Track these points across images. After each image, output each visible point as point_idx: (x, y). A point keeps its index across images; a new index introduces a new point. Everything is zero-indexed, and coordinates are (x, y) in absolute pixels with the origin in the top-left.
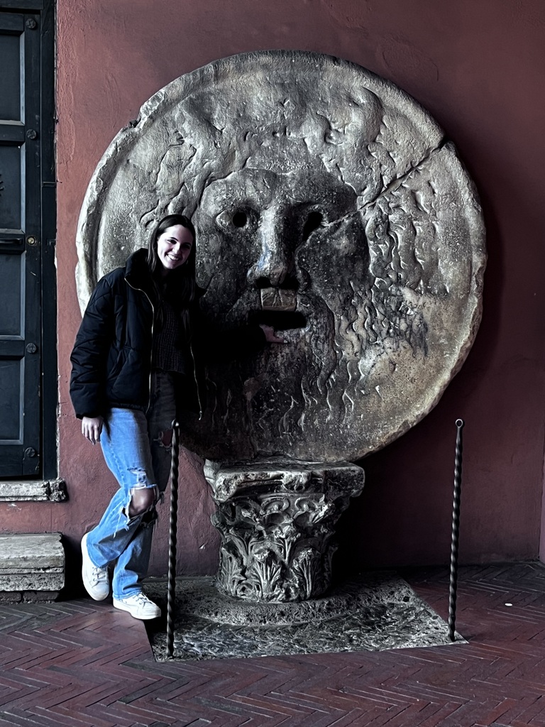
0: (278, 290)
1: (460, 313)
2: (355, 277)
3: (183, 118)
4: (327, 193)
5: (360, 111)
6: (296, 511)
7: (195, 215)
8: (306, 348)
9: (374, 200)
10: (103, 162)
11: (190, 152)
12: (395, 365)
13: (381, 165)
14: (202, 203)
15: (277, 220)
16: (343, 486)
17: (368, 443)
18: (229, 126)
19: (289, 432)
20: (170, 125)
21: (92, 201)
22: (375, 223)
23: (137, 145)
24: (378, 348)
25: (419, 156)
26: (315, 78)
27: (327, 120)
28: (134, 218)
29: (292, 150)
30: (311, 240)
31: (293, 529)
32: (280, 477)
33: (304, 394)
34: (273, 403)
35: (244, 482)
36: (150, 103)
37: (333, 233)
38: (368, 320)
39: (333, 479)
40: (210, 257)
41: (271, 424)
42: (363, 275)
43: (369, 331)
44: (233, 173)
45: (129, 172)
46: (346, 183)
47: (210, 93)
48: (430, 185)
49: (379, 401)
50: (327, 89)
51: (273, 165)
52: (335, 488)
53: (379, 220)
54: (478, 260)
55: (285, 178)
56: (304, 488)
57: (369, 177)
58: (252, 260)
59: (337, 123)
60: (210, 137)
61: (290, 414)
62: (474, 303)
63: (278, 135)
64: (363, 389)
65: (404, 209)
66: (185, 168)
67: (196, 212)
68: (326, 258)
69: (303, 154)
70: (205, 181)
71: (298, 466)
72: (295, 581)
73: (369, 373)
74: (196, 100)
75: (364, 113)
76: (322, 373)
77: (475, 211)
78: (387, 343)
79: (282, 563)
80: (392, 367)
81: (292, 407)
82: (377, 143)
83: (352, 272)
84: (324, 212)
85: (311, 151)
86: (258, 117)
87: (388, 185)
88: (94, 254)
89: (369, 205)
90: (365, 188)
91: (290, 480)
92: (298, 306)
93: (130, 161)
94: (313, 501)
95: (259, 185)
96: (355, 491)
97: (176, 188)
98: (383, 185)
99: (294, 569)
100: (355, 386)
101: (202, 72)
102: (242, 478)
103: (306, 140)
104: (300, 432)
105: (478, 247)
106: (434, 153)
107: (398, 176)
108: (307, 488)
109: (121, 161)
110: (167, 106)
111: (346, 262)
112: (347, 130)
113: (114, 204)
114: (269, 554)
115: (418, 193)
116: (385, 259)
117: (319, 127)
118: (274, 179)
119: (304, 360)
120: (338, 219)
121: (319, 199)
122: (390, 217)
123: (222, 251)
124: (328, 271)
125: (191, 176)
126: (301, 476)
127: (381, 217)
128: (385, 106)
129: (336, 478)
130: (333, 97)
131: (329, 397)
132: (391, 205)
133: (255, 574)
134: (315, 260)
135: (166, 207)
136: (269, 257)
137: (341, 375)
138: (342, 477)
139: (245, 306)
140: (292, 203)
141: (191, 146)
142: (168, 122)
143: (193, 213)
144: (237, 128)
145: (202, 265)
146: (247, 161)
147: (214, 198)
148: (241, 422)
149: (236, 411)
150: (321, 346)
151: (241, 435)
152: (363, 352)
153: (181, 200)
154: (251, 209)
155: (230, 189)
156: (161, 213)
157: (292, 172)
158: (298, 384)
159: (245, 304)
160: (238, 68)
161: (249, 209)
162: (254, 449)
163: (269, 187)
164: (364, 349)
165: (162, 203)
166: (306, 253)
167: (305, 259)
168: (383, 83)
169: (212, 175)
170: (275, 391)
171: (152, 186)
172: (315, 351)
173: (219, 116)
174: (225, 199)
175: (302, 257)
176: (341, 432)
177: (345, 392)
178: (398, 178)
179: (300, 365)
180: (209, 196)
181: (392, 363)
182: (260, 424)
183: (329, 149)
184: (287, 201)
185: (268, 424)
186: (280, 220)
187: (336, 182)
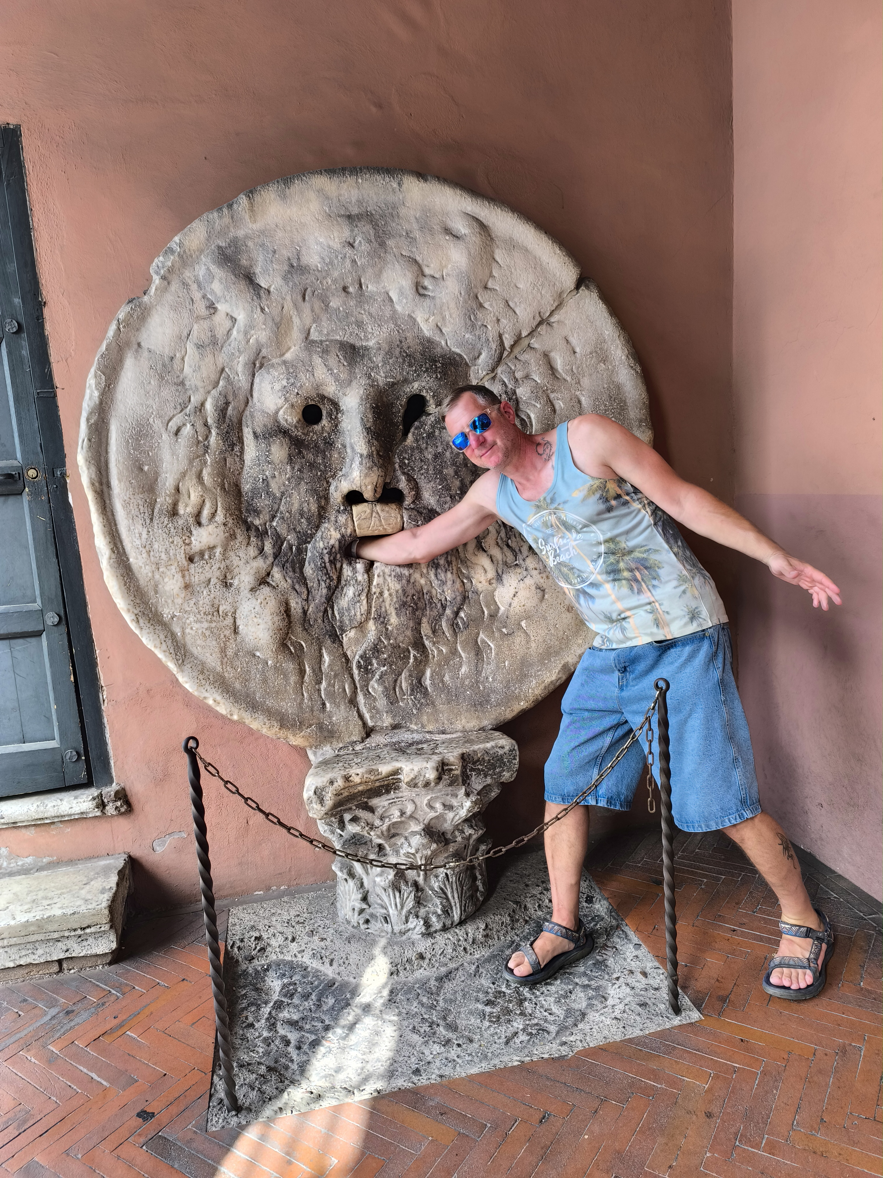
0: (375, 506)
3: (211, 276)
4: (427, 365)
5: (461, 245)
6: (426, 814)
7: (247, 413)
8: (423, 581)
9: (493, 370)
10: (102, 348)
11: (228, 324)
12: (543, 591)
13: (498, 320)
14: (255, 395)
15: (362, 409)
16: (489, 769)
17: (518, 698)
18: (279, 281)
19: (411, 695)
20: (194, 287)
21: (92, 404)
23: (149, 320)
24: (518, 570)
25: (547, 303)
26: (394, 204)
27: (416, 261)
28: (157, 425)
29: (373, 310)
30: (414, 434)
31: (425, 841)
32: (397, 772)
33: (427, 643)
34: (386, 659)
35: (345, 788)
36: (161, 258)
39: (474, 763)
40: (275, 470)
41: (385, 687)
43: (505, 548)
44: (292, 350)
45: (142, 359)
46: (453, 349)
47: (247, 237)
48: (568, 342)
49: (528, 642)
50: (413, 220)
51: (348, 332)
52: (479, 774)
55: (366, 349)
56: (433, 784)
57: (483, 338)
58: (336, 468)
59: (432, 266)
60: (253, 300)
61: (409, 671)
63: (351, 289)
64: (505, 627)
65: (537, 379)
66: (222, 347)
67: (248, 408)
68: (436, 456)
69: (388, 313)
70: (254, 363)
71: (425, 747)
72: (435, 905)
73: (510, 605)
74: (226, 248)
75: (468, 248)
76: (448, 612)
77: (633, 372)
79: (416, 884)
80: (540, 594)
81: (411, 661)
82: (490, 289)
84: (427, 392)
85: (399, 308)
86: (319, 265)
87: (512, 347)
88: (104, 481)
89: (487, 377)
90: (480, 354)
91: (412, 775)
93: (142, 344)
94: (449, 797)
95: (332, 362)
96: (506, 775)
97: (213, 377)
98: (504, 349)
99: (432, 889)
100: (493, 623)
102: (340, 783)
103: (391, 294)
104: (426, 693)
105: (641, 421)
106: (569, 296)
107: (524, 334)
108: (437, 784)
109: (128, 344)
110: (186, 260)
112: (448, 275)
113: (126, 408)
114: (395, 876)
115: (552, 354)
117: (407, 272)
118: (352, 352)
119: (422, 597)
121: (418, 375)
122: (518, 391)
123: (291, 459)
124: (441, 472)
125: (232, 358)
126: (426, 768)
127: (506, 392)
128: (497, 237)
129: (478, 760)
130: (421, 229)
131: (461, 643)
132: (519, 375)
133: (379, 901)
134: (421, 460)
135: (203, 404)
136: (358, 463)
137: (474, 612)
138: (487, 759)
139: (333, 532)
140: (381, 384)
141: (227, 315)
142: (190, 283)
143: (243, 411)
144: (291, 284)
145: (266, 483)
146: (312, 330)
147: (270, 386)
148: (344, 690)
149: (336, 676)
150: (443, 575)
151: (345, 708)
152: (499, 578)
153: (223, 393)
154: (325, 397)
155: (291, 371)
156: (196, 413)
157: (376, 340)
158: (417, 630)
159: (332, 529)
160: (283, 197)
161: (323, 397)
162: (365, 724)
163: (345, 364)
164: (501, 573)
165: (195, 400)
166: (409, 452)
167: (408, 460)
168: (489, 203)
169: (264, 352)
170: (386, 643)
171: (178, 377)
172: (435, 583)
173: (262, 268)
174: (285, 387)
175: (404, 458)
176: (481, 688)
177: (481, 633)
178: (523, 336)
179: (416, 604)
180: (263, 385)
181: (539, 588)
182: (370, 690)
183: (425, 304)
184: (373, 381)
185: (380, 689)
186: (366, 408)
187: (439, 349)
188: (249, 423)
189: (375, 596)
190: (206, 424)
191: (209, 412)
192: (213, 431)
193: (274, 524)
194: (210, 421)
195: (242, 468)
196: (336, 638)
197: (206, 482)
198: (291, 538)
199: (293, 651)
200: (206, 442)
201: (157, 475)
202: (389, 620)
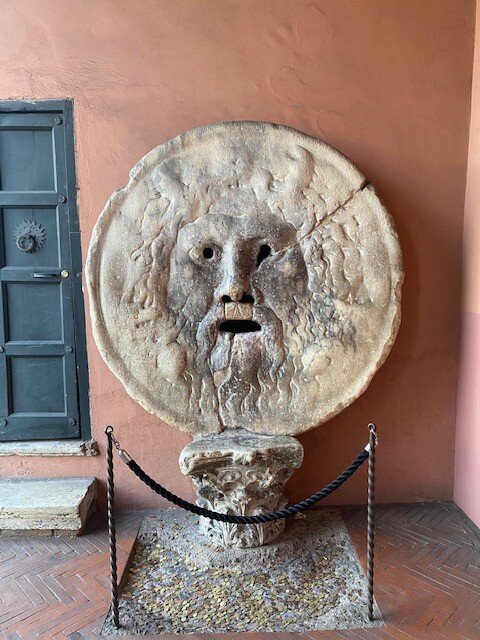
0: (237, 304)
1: (382, 318)
2: (298, 292)
3: (159, 179)
4: (271, 230)
5: (295, 163)
6: (247, 480)
8: (261, 347)
9: (309, 233)
10: (102, 215)
11: (166, 204)
12: (330, 359)
13: (314, 206)
14: (178, 241)
16: (285, 460)
17: (310, 420)
18: (194, 182)
19: (249, 411)
20: (150, 184)
21: (95, 243)
22: (311, 250)
23: (126, 201)
24: (316, 346)
25: (344, 197)
26: (260, 141)
27: (269, 172)
28: (126, 255)
29: (244, 199)
30: (262, 266)
31: (245, 495)
32: (230, 455)
33: (260, 382)
34: (236, 389)
35: (201, 460)
36: (135, 169)
37: (279, 260)
38: (308, 325)
39: (276, 455)
40: (185, 281)
41: (235, 405)
42: (303, 291)
43: (310, 334)
44: (199, 218)
45: (121, 221)
46: (287, 221)
47: (179, 158)
48: (354, 218)
49: (318, 387)
50: (269, 149)
51: (229, 210)
52: (278, 462)
53: (314, 248)
54: (396, 276)
55: (239, 219)
56: (251, 464)
57: (305, 216)
58: (218, 282)
59: (278, 175)
60: (179, 192)
61: (249, 397)
62: (394, 310)
63: (232, 187)
64: (306, 378)
65: (335, 239)
66: (162, 215)
67: (174, 248)
68: (274, 279)
69: (252, 200)
70: (178, 225)
72: (250, 533)
73: (310, 366)
74: (168, 164)
75: (299, 165)
76: (274, 366)
77: (393, 237)
78: (324, 343)
80: (328, 361)
81: (251, 392)
82: (310, 188)
83: (295, 289)
84: (271, 244)
85: (258, 198)
86: (216, 174)
87: (321, 221)
88: (97, 282)
89: (306, 237)
90: (303, 224)
91: (239, 458)
92: (254, 316)
93: (122, 213)
94: (260, 473)
95: (219, 226)
96: (296, 464)
97: (157, 231)
98: (316, 222)
100: (299, 375)
101: (172, 143)
102: (198, 457)
103: (255, 190)
104: (257, 411)
105: (396, 266)
106: (357, 193)
107: (329, 213)
108: (253, 464)
109: (114, 212)
110: (147, 170)
111: (290, 282)
112: (286, 179)
113: (111, 245)
115: (345, 226)
116: (320, 278)
117: (264, 178)
118: (231, 221)
119: (260, 357)
120: (283, 249)
121: (266, 235)
122: (323, 245)
123: (194, 277)
124: (275, 288)
125: (167, 222)
126: (247, 454)
127: (316, 246)
128: (316, 159)
129: (279, 454)
130: (274, 155)
131: (280, 384)
132: (324, 236)
133: (218, 525)
134: (265, 281)
135: (150, 245)
136: (229, 280)
137: (289, 368)
138: (284, 453)
140: (245, 239)
141: (166, 199)
142: (148, 182)
143: (171, 250)
144: (200, 183)
145: (180, 288)
146: (210, 208)
147: (186, 237)
148: (212, 404)
149: (208, 395)
151: (212, 414)
153: (161, 240)
154: (215, 244)
155: (197, 230)
156: (146, 250)
157: (244, 215)
158: (254, 374)
159: (213, 315)
160: (200, 137)
162: (221, 424)
163: (227, 227)
164: (305, 347)
165: (146, 243)
166: (259, 276)
167: (258, 280)
168: (313, 141)
169: (184, 219)
170: (237, 380)
171: (138, 230)
172: (268, 349)
173: (186, 175)
174: (193, 238)
175: (255, 279)
176: (290, 411)
177: (292, 380)
179: (256, 360)
180: (182, 236)
182: (226, 406)
183: (272, 196)
184: (241, 237)
185: (232, 406)
186: (236, 252)
187: (279, 221)
188: (174, 256)
189: (233, 354)
190: (151, 256)
191: (153, 249)
192: (154, 260)
193: (183, 310)
195: (168, 280)
196: (210, 375)
197: (148, 286)
198: (191, 319)
199: (186, 380)
200: (150, 265)
201: (124, 281)
202: (239, 368)
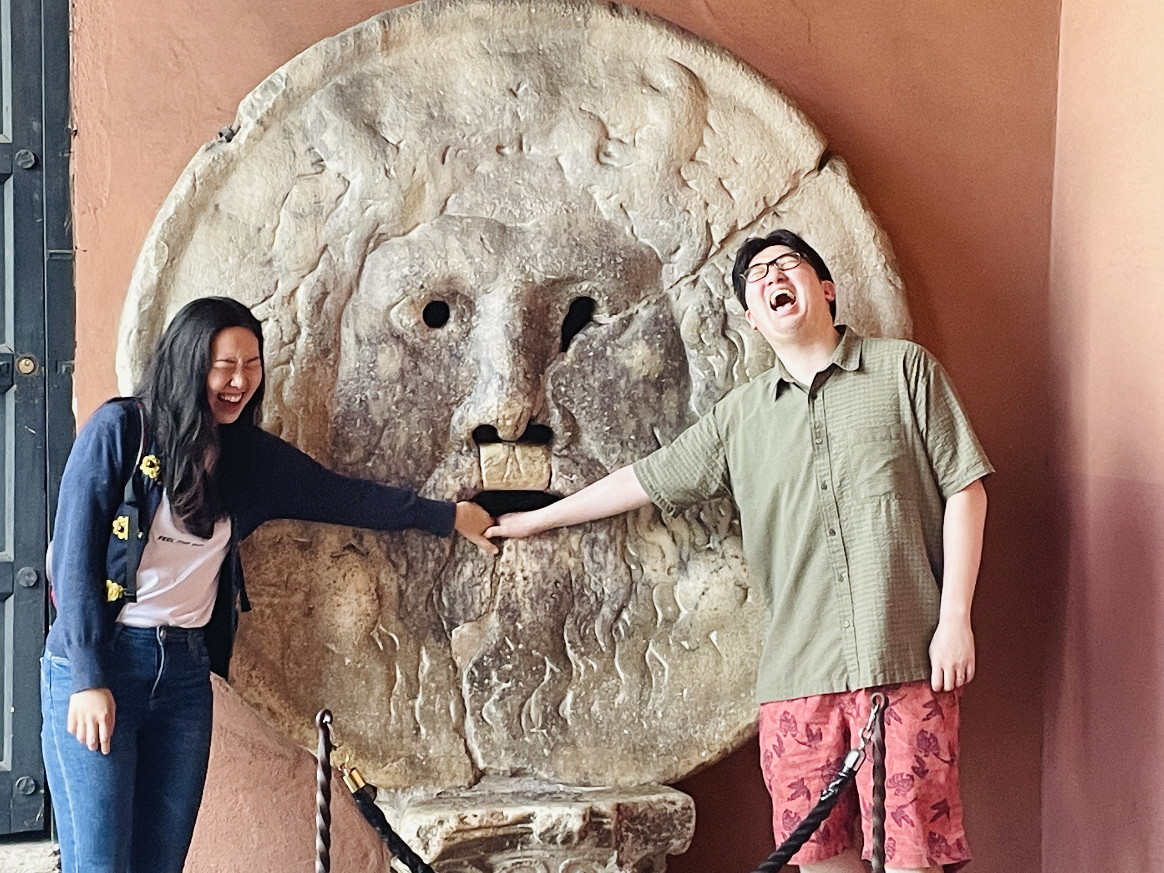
0: (514, 448)
2: (664, 420)
3: (322, 122)
4: (604, 260)
5: (663, 102)
7: (349, 307)
8: (571, 562)
10: (169, 209)
11: (338, 187)
12: (746, 590)
13: (707, 204)
14: (363, 283)
15: (510, 313)
16: (653, 832)
17: (698, 746)
18: (413, 135)
19: (542, 728)
20: (298, 136)
21: (147, 284)
22: (699, 314)
23: (234, 177)
24: (712, 557)
25: (777, 187)
26: (576, 42)
27: (599, 119)
29: (534, 181)
30: (575, 351)
32: (527, 819)
33: (570, 653)
34: (510, 672)
35: (458, 831)
36: (258, 96)
37: (619, 336)
39: (632, 820)
40: (379, 388)
41: (507, 713)
42: (679, 416)
43: (695, 524)
44: (421, 226)
45: (219, 228)
46: (640, 239)
47: (375, 75)
49: (718, 663)
50: (599, 63)
51: (499, 207)
52: (637, 837)
53: (707, 308)
55: (522, 231)
56: (576, 839)
57: (684, 227)
58: (463, 391)
59: (620, 127)
60: (375, 158)
61: (543, 692)
63: (507, 151)
64: (686, 638)
66: (327, 217)
67: (351, 301)
68: (607, 386)
69: (555, 186)
70: (368, 242)
71: (564, 796)
73: (696, 607)
74: (347, 87)
75: (671, 106)
76: (606, 610)
77: (891, 288)
78: (731, 547)
80: (740, 594)
81: (547, 677)
82: (698, 163)
83: (657, 411)
84: (600, 296)
85: (570, 180)
86: (468, 117)
87: (723, 242)
89: (686, 281)
90: (678, 248)
91: (549, 824)
92: (553, 479)
93: (221, 207)
94: (593, 866)
95: (474, 247)
96: (676, 843)
97: (312, 257)
98: (712, 243)
100: (670, 633)
101: (358, 34)
102: (452, 823)
103: (561, 160)
104: (564, 728)
106: (808, 179)
107: (741, 225)
108: (582, 838)
109: (202, 207)
110: (292, 100)
111: (645, 391)
112: (641, 140)
116: (720, 383)
117: (586, 134)
118: (502, 235)
119: (569, 586)
120: (628, 308)
121: (590, 272)
122: (726, 302)
123: (403, 376)
124: (610, 407)
125: (340, 233)
126: (569, 815)
127: (711, 304)
128: (712, 92)
129: (638, 817)
130: (610, 77)
131: (621, 658)
134: (585, 390)
135: (293, 294)
136: (495, 386)
137: (640, 613)
138: (651, 815)
139: (450, 481)
140: (538, 281)
141: (339, 175)
142: (294, 131)
143: (345, 305)
144: (428, 139)
145: (364, 404)
146: (449, 202)
147: (385, 274)
148: (448, 712)
149: (438, 689)
150: (601, 555)
151: (448, 738)
152: (683, 566)
153: (322, 279)
154: (457, 293)
155: (417, 256)
156: (283, 305)
157: (535, 220)
158: (557, 633)
159: (449, 477)
160: (428, 25)
161: (455, 294)
162: (474, 764)
163: (492, 250)
164: (685, 559)
165: (283, 288)
166: (568, 375)
167: (566, 387)
168: (705, 48)
169: (382, 228)
170: (513, 648)
171: (265, 254)
172: (589, 566)
173: (392, 117)
174: (406, 276)
175: (560, 384)
176: (645, 726)
177: (651, 645)
178: (740, 227)
179: (561, 594)
180: (375, 271)
181: (740, 586)
182: (485, 715)
183: (607, 176)
184: (527, 276)
185: (500, 715)
186: (514, 313)
187: (621, 238)
188: (351, 322)
189: (502, 579)
190: (294, 321)
191: (300, 304)
192: (302, 330)
193: (370, 464)
194: (301, 317)
195: (333, 383)
196: (442, 635)
197: (285, 399)
199: (381, 647)
200: (292, 346)
202: (520, 615)
